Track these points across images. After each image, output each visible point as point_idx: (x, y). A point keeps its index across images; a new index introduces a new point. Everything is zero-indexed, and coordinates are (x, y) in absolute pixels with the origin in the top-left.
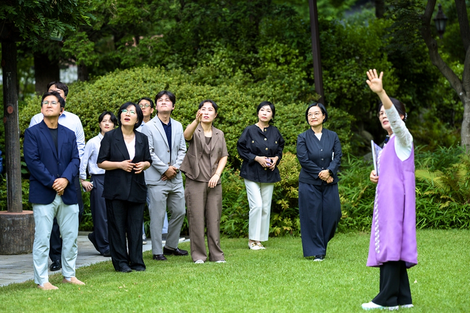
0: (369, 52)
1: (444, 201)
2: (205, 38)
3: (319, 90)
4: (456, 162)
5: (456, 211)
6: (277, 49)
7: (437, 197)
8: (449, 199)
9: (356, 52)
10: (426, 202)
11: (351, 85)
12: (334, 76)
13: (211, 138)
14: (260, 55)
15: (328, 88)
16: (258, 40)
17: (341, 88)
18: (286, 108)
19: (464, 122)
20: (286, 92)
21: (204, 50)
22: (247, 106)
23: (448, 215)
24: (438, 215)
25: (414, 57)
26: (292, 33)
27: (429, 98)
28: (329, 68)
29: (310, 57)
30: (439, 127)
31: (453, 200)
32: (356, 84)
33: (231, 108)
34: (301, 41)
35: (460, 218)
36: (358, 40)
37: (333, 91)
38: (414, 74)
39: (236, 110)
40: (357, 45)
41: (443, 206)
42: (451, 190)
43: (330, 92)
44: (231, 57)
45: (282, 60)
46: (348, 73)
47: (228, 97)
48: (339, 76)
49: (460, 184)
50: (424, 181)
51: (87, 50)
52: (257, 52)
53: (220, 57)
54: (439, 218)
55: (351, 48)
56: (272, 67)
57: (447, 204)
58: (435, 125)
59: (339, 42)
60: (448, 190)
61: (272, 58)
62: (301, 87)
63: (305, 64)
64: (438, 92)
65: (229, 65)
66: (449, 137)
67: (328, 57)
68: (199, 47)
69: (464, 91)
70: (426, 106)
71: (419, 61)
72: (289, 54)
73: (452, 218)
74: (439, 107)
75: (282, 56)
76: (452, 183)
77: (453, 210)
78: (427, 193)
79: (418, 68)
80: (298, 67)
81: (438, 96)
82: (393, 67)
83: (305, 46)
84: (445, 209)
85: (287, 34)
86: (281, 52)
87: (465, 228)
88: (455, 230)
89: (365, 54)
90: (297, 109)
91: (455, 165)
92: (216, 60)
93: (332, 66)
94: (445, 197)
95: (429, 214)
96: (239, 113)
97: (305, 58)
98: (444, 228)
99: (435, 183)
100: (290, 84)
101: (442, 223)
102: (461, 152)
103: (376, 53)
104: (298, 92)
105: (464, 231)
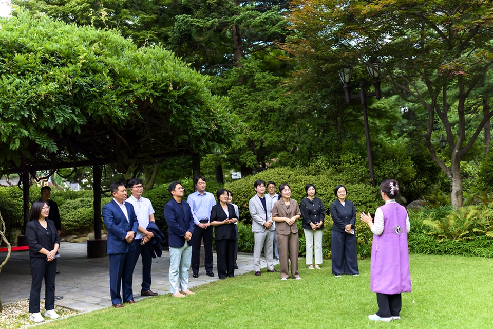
0: (400, 156)
1: (441, 238)
2: (315, 152)
3: (372, 176)
4: (449, 214)
5: (448, 244)
6: (350, 156)
7: (436, 236)
8: (444, 237)
9: (393, 157)
10: (429, 239)
11: (390, 174)
12: (381, 169)
13: (289, 206)
14: (342, 159)
15: (378, 175)
16: (341, 152)
17: (385, 175)
18: (352, 186)
19: (452, 192)
20: (353, 178)
21: (314, 158)
22: (330, 186)
23: (443, 247)
24: (437, 246)
25: (427, 158)
26: (357, 148)
27: (436, 179)
28: (378, 165)
29: (367, 159)
30: (441, 194)
31: (446, 237)
32: (393, 173)
33: (321, 187)
34: (362, 151)
35: (450, 249)
36: (394, 150)
37: (380, 177)
38: (427, 167)
39: (324, 188)
40: (394, 153)
41: (440, 241)
42: (445, 232)
43: (379, 177)
44: (327, 161)
45: (352, 161)
46: (388, 168)
47: (320, 181)
48: (383, 169)
49: (450, 228)
50: (428, 227)
51: (252, 159)
52: (340, 158)
53: (321, 161)
54: (437, 248)
55: (390, 154)
56: (347, 165)
57: (442, 240)
58: (439, 193)
59: (384, 151)
60: (443, 232)
61: (347, 161)
62: (362, 175)
63: (365, 163)
64: (441, 176)
65: (326, 165)
66: (446, 199)
67: (377, 159)
68: (311, 156)
69: (452, 175)
70: (434, 183)
71: (429, 161)
72: (356, 158)
73: (445, 248)
74: (442, 184)
75: (353, 159)
76: (445, 228)
77: (446, 243)
78: (430, 233)
79: (430, 164)
80: (361, 165)
81: (441, 178)
82: (413, 164)
83: (365, 154)
84: (441, 243)
85: (355, 148)
86: (351, 157)
87: (453, 254)
88: (447, 255)
89: (398, 157)
90: (358, 187)
91: (447, 217)
92: (319, 162)
93: (379, 164)
94: (441, 236)
95: (431, 246)
96: (325, 189)
97: (364, 160)
98: (441, 254)
99: (435, 227)
100: (356, 174)
101: (439, 251)
102: (450, 209)
103: (404, 157)
104: (360, 178)
105: (453, 256)
